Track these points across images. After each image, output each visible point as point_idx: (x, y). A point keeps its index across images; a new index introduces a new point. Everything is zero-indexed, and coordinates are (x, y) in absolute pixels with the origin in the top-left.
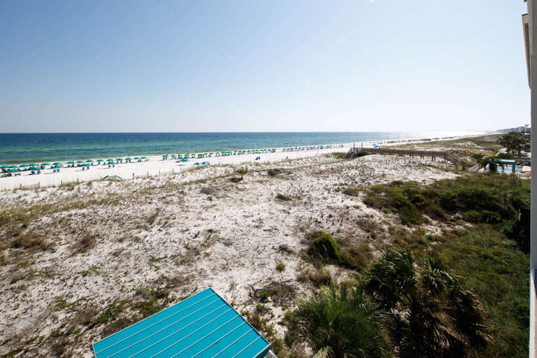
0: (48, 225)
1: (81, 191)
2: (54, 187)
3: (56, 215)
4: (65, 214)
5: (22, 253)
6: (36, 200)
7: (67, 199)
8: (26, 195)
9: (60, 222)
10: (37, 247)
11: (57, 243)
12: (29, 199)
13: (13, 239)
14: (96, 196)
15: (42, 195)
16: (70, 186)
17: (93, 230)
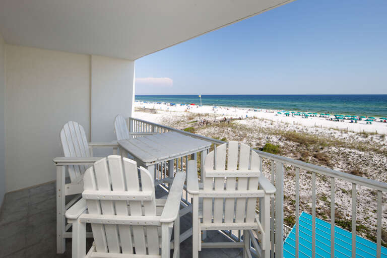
0: (334, 153)
1: (374, 140)
2: (353, 132)
3: (342, 148)
4: (348, 150)
5: (316, 161)
6: (340, 137)
7: (360, 142)
8: (335, 133)
9: (342, 154)
10: (324, 162)
11: (336, 165)
12: (336, 136)
13: (315, 153)
14: (383, 147)
15: (345, 135)
16: (365, 135)
17: (363, 169)
